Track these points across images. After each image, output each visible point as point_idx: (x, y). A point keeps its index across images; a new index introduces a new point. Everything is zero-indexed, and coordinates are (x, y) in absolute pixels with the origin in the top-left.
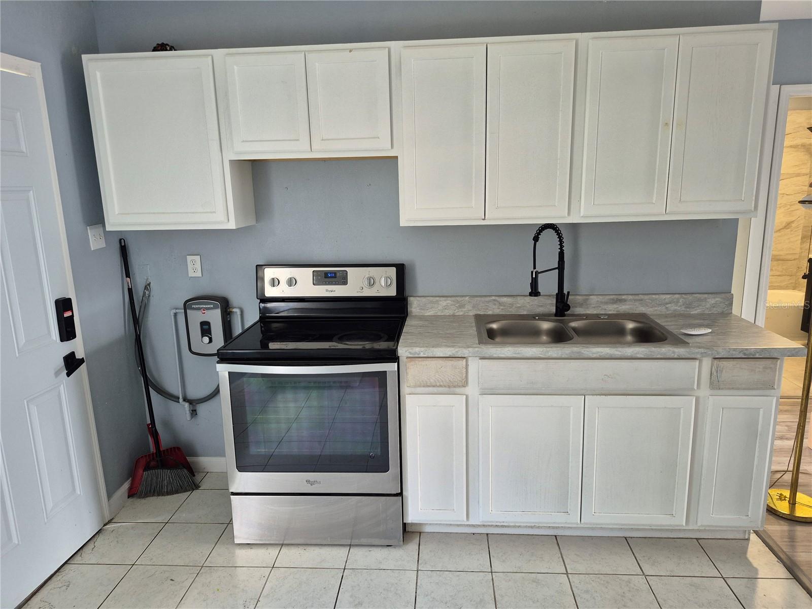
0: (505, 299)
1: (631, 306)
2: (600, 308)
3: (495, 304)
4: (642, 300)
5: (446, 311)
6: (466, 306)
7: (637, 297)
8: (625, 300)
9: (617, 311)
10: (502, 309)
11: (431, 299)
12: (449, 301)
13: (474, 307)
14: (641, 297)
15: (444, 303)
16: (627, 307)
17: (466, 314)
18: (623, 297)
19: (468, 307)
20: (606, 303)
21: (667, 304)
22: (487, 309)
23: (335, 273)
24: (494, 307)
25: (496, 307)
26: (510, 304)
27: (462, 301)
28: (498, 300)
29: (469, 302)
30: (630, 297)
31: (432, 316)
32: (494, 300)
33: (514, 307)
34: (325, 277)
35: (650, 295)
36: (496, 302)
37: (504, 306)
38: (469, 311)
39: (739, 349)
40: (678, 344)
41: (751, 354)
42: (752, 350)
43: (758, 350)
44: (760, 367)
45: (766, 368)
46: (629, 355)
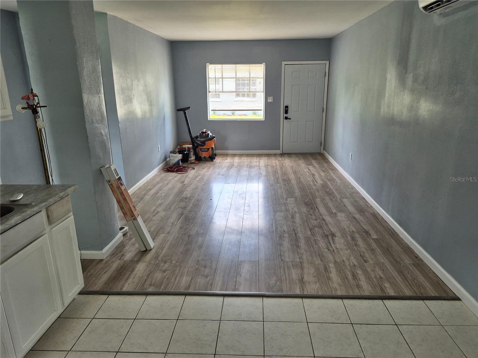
39: (57, 196)
40: (27, 206)
41: (62, 197)
42: (61, 194)
43: (63, 193)
44: (65, 202)
45: (67, 202)
46: (14, 224)
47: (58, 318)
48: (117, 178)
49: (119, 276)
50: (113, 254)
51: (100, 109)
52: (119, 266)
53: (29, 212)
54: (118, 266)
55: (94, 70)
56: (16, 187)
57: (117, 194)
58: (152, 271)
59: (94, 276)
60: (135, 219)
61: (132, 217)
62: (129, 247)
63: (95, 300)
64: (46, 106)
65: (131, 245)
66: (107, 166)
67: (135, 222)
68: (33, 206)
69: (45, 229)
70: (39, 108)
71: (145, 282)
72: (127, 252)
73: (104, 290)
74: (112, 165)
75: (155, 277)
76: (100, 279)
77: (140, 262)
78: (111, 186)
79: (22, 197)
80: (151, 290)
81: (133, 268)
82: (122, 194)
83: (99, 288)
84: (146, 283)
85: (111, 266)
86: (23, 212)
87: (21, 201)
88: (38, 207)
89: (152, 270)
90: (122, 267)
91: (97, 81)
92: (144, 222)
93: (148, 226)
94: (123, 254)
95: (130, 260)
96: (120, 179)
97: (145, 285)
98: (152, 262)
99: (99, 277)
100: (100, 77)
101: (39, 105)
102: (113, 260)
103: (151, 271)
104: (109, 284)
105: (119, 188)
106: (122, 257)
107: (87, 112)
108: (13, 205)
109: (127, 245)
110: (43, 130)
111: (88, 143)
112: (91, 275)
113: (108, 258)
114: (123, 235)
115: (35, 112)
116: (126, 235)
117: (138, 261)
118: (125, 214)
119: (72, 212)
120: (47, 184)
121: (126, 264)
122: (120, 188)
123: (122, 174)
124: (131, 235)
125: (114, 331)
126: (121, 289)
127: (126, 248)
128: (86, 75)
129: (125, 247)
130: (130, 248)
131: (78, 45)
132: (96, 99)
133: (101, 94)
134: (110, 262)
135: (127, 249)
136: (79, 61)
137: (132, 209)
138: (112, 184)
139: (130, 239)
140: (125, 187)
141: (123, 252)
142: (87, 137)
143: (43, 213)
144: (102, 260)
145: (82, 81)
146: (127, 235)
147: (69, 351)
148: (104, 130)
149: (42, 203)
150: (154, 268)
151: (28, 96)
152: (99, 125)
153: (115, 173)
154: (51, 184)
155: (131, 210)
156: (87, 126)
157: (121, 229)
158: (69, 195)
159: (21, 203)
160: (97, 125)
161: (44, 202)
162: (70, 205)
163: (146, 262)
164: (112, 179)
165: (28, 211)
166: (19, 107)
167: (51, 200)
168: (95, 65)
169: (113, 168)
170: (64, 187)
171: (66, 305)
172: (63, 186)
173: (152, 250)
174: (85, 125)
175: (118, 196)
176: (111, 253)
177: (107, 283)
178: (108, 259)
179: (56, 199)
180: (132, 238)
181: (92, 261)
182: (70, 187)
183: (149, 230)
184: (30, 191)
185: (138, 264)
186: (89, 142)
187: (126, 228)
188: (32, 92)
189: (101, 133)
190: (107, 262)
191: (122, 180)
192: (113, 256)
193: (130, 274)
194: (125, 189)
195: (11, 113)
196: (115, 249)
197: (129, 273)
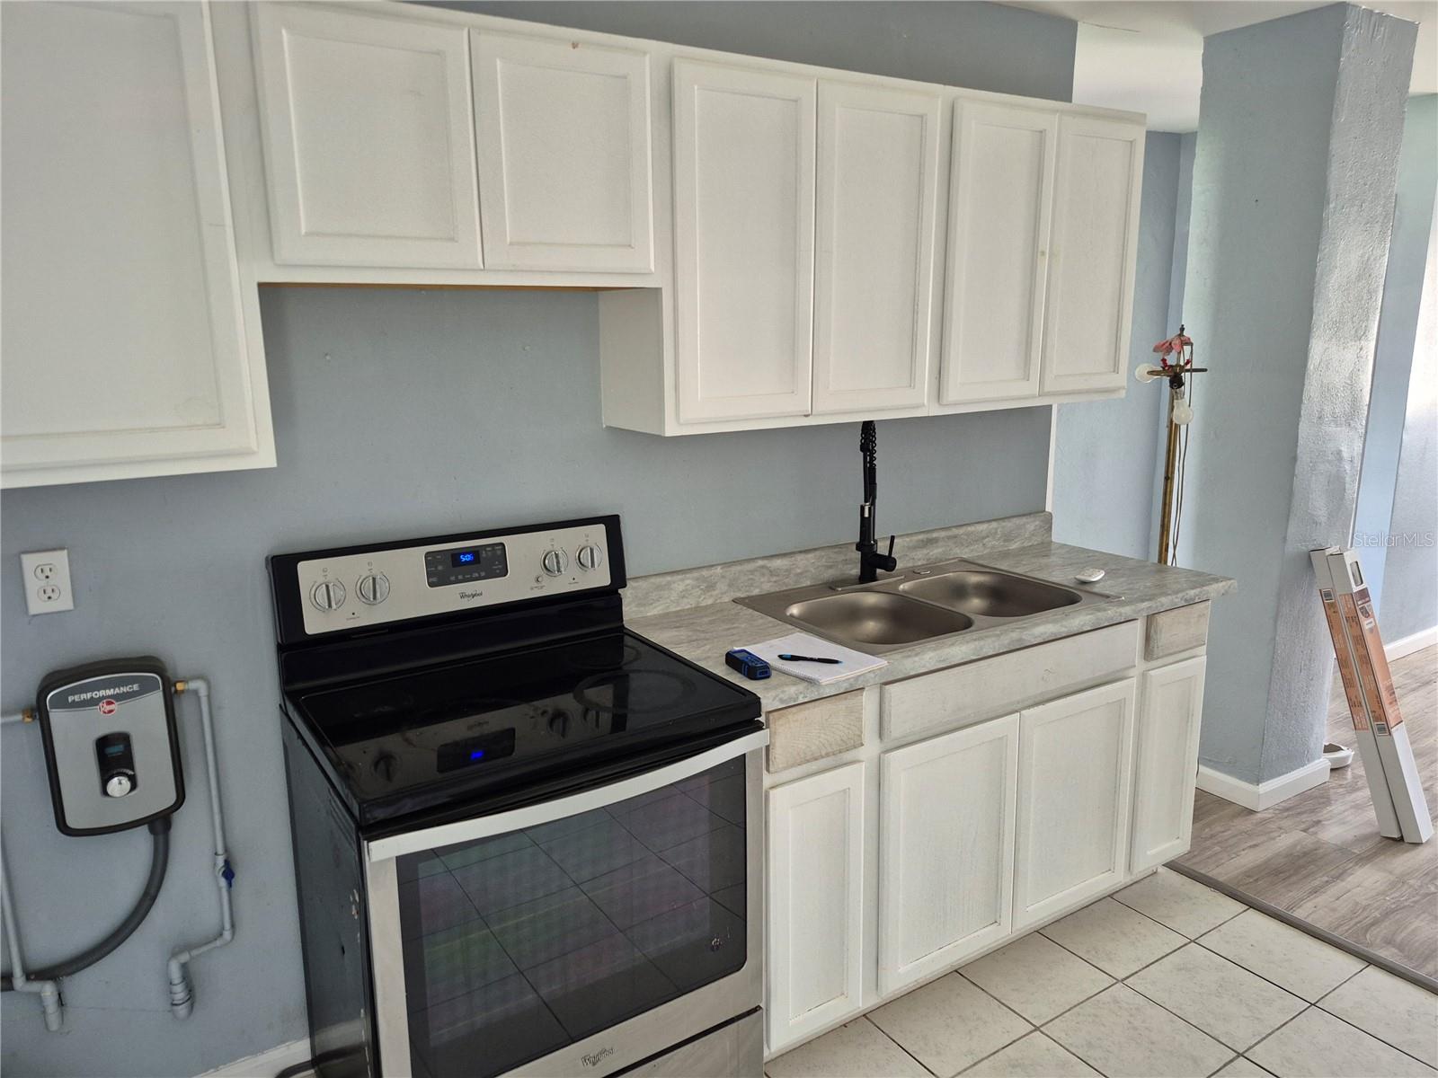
0: (778, 563)
1: (943, 549)
2: (907, 558)
3: (763, 575)
4: (955, 537)
5: (685, 600)
6: (718, 585)
7: (949, 533)
8: (936, 540)
9: (928, 560)
10: (775, 582)
11: (658, 580)
12: (689, 581)
13: (730, 585)
14: (955, 531)
15: (680, 584)
16: (940, 550)
17: (718, 601)
18: (935, 535)
19: (722, 586)
20: (915, 548)
21: (984, 538)
22: (752, 585)
23: (475, 552)
24: (762, 580)
25: (766, 579)
26: (787, 570)
27: (711, 576)
28: (769, 565)
29: (723, 577)
30: (943, 534)
31: (660, 615)
32: (763, 567)
33: (792, 575)
34: (454, 566)
35: (965, 528)
36: (765, 571)
37: (778, 576)
38: (722, 594)
39: (1180, 595)
40: (1107, 600)
41: (1191, 599)
42: (1192, 593)
43: (1197, 591)
44: (1196, 615)
45: (1200, 616)
46: (1075, 630)
47: (1109, 896)
48: (1355, 589)
49: (1292, 872)
50: (1287, 809)
51: (1352, 384)
52: (1299, 847)
53: (1112, 612)
54: (1295, 846)
55: (1365, 271)
56: (1090, 554)
57: (1343, 636)
58: (1404, 908)
59: (1218, 842)
60: (1385, 729)
61: (1377, 719)
62: (1343, 808)
63: (1207, 900)
64: (1205, 370)
65: (1351, 807)
66: (1334, 550)
67: (1382, 738)
68: (1122, 604)
69: (1135, 666)
70: (1188, 374)
71: (1373, 924)
72: (1334, 820)
73: (1239, 889)
74: (1348, 550)
75: (1413, 927)
76: (1234, 856)
77: (1369, 865)
78: (1331, 608)
79: (1101, 579)
80: (1385, 954)
81: (1341, 871)
82: (1360, 640)
83: (1225, 878)
84: (1375, 931)
85: (1274, 839)
86: (1099, 610)
87: (1097, 585)
88: (1133, 607)
89: (1406, 904)
90: (1305, 854)
91: (1363, 302)
92: (1417, 755)
93: (1427, 773)
94: (1319, 822)
95: (1336, 845)
96: (1364, 594)
97: (1369, 932)
98: (1412, 882)
99: (1235, 850)
100: (1376, 291)
101: (1188, 367)
102: (1286, 823)
103: (1402, 905)
104: (1256, 880)
105: (1354, 620)
106: (1313, 826)
107: (1312, 389)
108: (1081, 590)
109: (1336, 800)
110: (1183, 428)
111: (1293, 475)
112: (1212, 836)
113: (1269, 813)
114: (1332, 770)
115: (1177, 382)
116: (1340, 771)
117: (1364, 859)
118: (1353, 704)
119: (1205, 647)
120: (1160, 561)
121: (1321, 851)
122: (1359, 624)
123: (1373, 582)
124: (1355, 777)
125: (1241, 1000)
126: (1290, 908)
127: (1333, 807)
128: (1336, 287)
129: (1330, 804)
130: (1346, 813)
131: (1331, 206)
132: (1350, 355)
133: (1367, 340)
134: (1273, 826)
135: (1335, 812)
136: (1325, 248)
137: (1384, 695)
138: (1336, 606)
139: (1354, 789)
140: (1373, 624)
141: (1320, 814)
142: (1295, 459)
143: (1138, 628)
144: (1251, 812)
145: (1319, 305)
146: (1344, 774)
147: (1118, 981)
148: (1348, 444)
149: (1143, 601)
150: (1415, 902)
151: (1170, 344)
152: (1339, 429)
153: (1353, 575)
154: (1169, 563)
155: (1379, 697)
156: (1304, 428)
157: (1330, 749)
158: (1210, 602)
159: (1096, 589)
160: (1332, 429)
161: (1147, 600)
162: (1204, 629)
163: (1391, 873)
164: (1339, 591)
165: (1109, 609)
166: (1142, 369)
167: (1165, 601)
168: (1368, 259)
169: (1349, 558)
170: (1199, 579)
171: (1135, 878)
172: (1199, 574)
173: (1420, 848)
174: (1298, 424)
175: (1345, 642)
176: (1283, 804)
177: (1254, 874)
178: (1270, 816)
179: (1177, 600)
180: (1358, 789)
181: (1223, 803)
182: (1216, 580)
183: (1427, 785)
184: (1119, 570)
185: (1364, 865)
186: (1296, 472)
187: (1347, 753)
188: (1181, 335)
189: (1339, 452)
190: (1264, 822)
191: (1370, 601)
192: (1286, 814)
193: (1327, 882)
194: (1371, 630)
195: (1125, 384)
196: (1298, 798)
197: (1326, 879)
